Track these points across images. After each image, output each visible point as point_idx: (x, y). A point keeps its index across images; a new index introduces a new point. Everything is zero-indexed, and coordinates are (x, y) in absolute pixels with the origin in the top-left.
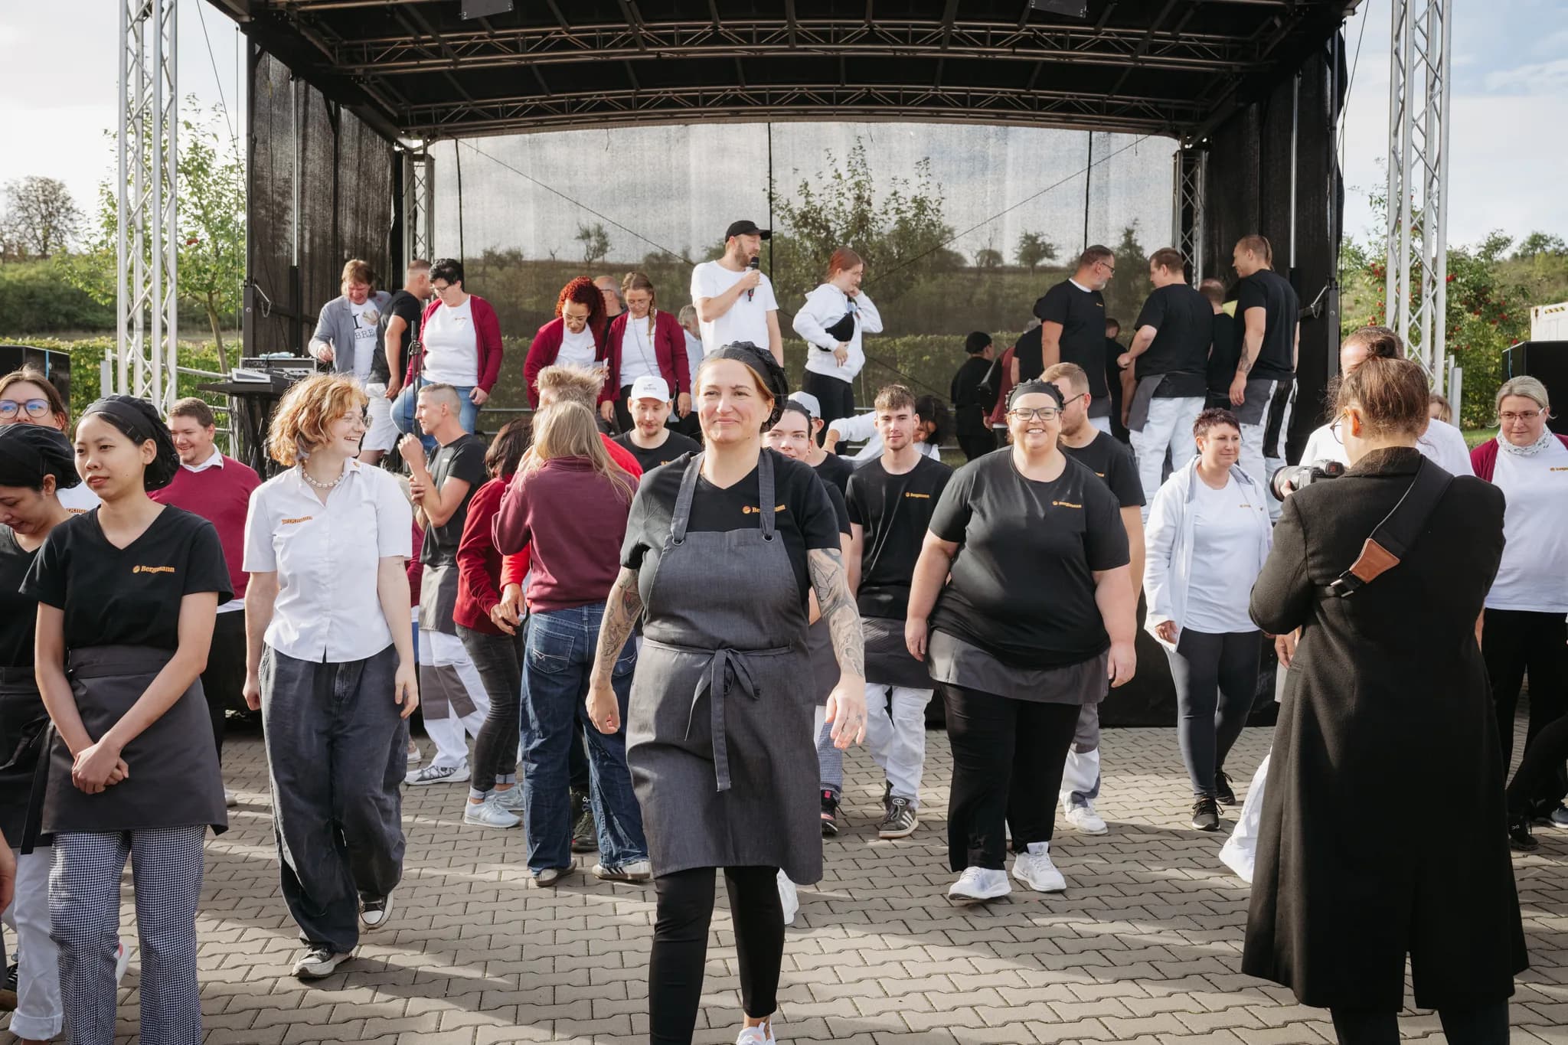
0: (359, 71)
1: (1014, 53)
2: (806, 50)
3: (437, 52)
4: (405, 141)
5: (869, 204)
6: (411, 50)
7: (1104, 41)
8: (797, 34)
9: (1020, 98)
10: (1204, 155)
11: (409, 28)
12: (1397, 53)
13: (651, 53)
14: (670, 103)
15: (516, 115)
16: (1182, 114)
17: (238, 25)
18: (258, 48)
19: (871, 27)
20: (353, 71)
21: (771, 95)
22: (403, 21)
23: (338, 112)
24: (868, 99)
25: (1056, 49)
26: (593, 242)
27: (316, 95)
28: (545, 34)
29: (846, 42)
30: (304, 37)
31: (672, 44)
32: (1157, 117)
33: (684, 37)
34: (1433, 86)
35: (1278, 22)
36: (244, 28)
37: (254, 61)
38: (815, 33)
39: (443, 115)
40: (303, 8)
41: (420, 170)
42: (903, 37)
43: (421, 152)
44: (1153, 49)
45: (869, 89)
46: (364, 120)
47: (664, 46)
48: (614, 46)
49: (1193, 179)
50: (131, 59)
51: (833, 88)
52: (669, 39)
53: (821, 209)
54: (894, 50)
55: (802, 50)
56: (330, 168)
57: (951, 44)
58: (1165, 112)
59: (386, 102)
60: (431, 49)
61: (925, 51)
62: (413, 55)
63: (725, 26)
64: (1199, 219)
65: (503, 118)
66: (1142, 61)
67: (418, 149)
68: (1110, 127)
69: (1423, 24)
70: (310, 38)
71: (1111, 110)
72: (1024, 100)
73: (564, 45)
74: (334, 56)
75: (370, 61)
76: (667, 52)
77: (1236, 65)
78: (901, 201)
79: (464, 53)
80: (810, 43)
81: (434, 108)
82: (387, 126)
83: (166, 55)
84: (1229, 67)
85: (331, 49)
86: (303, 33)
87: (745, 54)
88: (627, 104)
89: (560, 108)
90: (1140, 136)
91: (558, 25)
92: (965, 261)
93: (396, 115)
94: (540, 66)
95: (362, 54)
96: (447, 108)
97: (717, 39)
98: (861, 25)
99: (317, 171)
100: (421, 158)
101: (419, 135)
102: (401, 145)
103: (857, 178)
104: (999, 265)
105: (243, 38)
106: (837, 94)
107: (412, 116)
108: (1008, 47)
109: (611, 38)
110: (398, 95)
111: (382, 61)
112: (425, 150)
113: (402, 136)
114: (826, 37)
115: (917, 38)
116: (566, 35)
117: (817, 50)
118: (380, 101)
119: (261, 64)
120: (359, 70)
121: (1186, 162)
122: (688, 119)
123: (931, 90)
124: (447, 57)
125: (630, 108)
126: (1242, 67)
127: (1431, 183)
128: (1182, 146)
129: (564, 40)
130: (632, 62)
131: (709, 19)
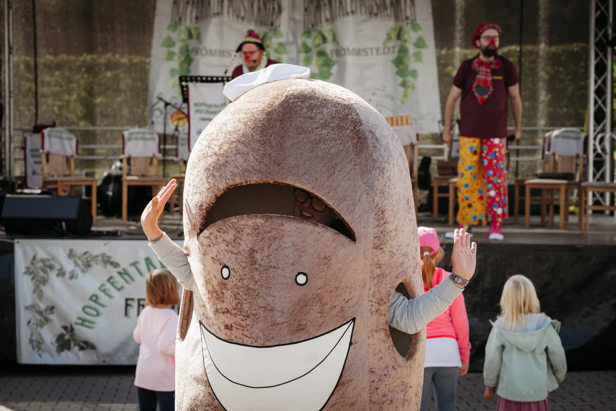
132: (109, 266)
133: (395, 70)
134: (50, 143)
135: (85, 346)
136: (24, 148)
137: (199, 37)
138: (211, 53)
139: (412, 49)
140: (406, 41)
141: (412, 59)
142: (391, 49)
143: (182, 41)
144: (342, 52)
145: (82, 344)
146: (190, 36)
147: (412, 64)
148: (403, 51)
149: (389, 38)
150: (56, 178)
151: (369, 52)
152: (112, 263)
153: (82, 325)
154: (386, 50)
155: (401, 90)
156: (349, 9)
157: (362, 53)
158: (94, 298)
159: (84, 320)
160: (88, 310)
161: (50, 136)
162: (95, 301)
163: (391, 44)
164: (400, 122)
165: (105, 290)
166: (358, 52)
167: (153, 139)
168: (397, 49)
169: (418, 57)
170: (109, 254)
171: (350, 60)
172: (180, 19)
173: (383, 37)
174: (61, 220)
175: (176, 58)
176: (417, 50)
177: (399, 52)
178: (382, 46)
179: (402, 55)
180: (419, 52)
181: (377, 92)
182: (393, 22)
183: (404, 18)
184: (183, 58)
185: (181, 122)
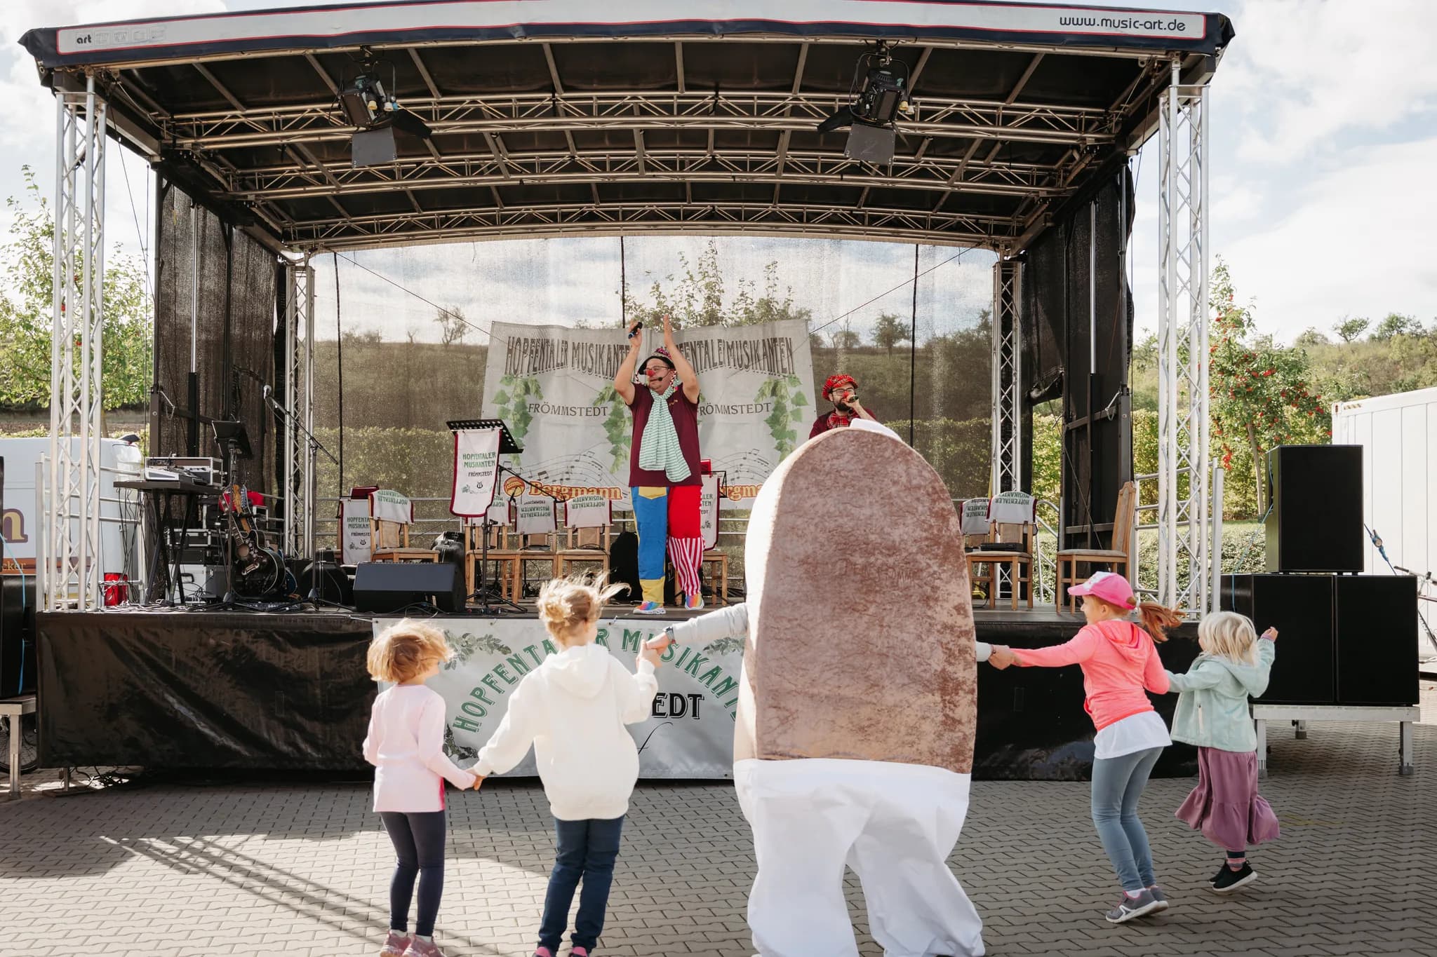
0: (251, 198)
1: (842, 179)
2: (654, 176)
3: (321, 180)
4: (288, 254)
5: (719, 304)
6: (298, 178)
7: (924, 169)
8: (646, 162)
9: (851, 214)
10: (1020, 267)
11: (297, 160)
12: (1164, 196)
13: (514, 180)
14: (532, 219)
15: (389, 231)
16: (1000, 230)
17: (149, 163)
18: (165, 182)
19: (713, 156)
20: (246, 196)
21: (623, 211)
22: (291, 153)
23: (231, 231)
24: (712, 216)
25: (880, 176)
26: (451, 324)
27: (213, 219)
28: (419, 163)
29: (691, 170)
30: (203, 169)
31: (534, 172)
32: (978, 232)
33: (544, 166)
34: (1195, 225)
35: (1077, 156)
36: (154, 166)
37: (162, 193)
38: (662, 161)
39: (323, 231)
40: (206, 147)
41: (302, 282)
42: (742, 165)
43: (303, 264)
44: (968, 175)
45: (713, 206)
46: (252, 238)
47: (527, 174)
48: (481, 174)
49: (1010, 288)
50: (65, 201)
51: (681, 206)
52: (531, 167)
53: (673, 309)
54: (734, 177)
55: (648, 177)
56: (223, 283)
57: (785, 171)
58: (985, 227)
59: (271, 219)
60: (315, 176)
61: (761, 177)
62: (299, 182)
63: (581, 156)
64: (1017, 325)
65: (378, 233)
66: (957, 186)
67: (300, 260)
68: (936, 241)
69: (1186, 170)
70: (208, 169)
71: (935, 225)
72: (856, 216)
73: (436, 172)
74: (228, 183)
75: (261, 189)
76: (529, 179)
77: (1043, 191)
78: (749, 301)
79: (344, 181)
80: (658, 170)
81: (315, 224)
82: (272, 242)
83: (95, 197)
84: (1037, 192)
85: (225, 177)
86: (202, 165)
87: (599, 180)
88: (491, 220)
89: (430, 224)
90: (962, 249)
91: (431, 155)
92: (822, 343)
93: (280, 231)
94: (413, 192)
95: (253, 181)
96: (327, 224)
97: (574, 167)
98: (704, 155)
99: (212, 287)
100: (304, 269)
101: (302, 248)
102: (284, 258)
103: (707, 280)
104: (856, 346)
105: (153, 174)
106: (684, 211)
107: (294, 232)
108: (836, 174)
109: (479, 166)
110: (282, 213)
111: (271, 188)
112: (307, 263)
113: (285, 249)
114: (671, 165)
115: (754, 165)
116: (437, 164)
117: (664, 177)
118: (267, 220)
119: (168, 196)
120: (251, 196)
121: (1005, 270)
122: (546, 234)
123: (771, 207)
124: (330, 184)
125: (495, 224)
126: (1048, 192)
127: (1195, 308)
128: (1002, 257)
129: (436, 169)
130: (497, 187)
131: (567, 149)
132: (496, 651)
133: (769, 430)
134: (380, 507)
135: (466, 754)
136: (340, 517)
137: (537, 391)
138: (553, 409)
139: (790, 407)
141: (790, 418)
142: (765, 406)
143: (518, 396)
144: (710, 409)
145: (463, 751)
146: (527, 390)
147: (791, 425)
148: (779, 409)
149: (762, 394)
150: (388, 550)
151: (739, 409)
152: (500, 648)
153: (462, 727)
154: (759, 408)
155: (777, 453)
156: (717, 360)
157: (731, 411)
158: (478, 693)
159: (464, 721)
160: (470, 708)
161: (380, 499)
162: (479, 697)
163: (763, 401)
165: (492, 682)
166: (728, 410)
167: (503, 505)
168: (771, 407)
169: (797, 415)
170: (496, 636)
171: (719, 418)
172: (516, 372)
173: (756, 392)
174: (430, 594)
175: (510, 416)
176: (795, 408)
177: (775, 410)
178: (754, 403)
179: (777, 413)
180: (798, 411)
181: (748, 456)
182: (767, 375)
183: (780, 370)
184: (518, 416)
185: (518, 491)
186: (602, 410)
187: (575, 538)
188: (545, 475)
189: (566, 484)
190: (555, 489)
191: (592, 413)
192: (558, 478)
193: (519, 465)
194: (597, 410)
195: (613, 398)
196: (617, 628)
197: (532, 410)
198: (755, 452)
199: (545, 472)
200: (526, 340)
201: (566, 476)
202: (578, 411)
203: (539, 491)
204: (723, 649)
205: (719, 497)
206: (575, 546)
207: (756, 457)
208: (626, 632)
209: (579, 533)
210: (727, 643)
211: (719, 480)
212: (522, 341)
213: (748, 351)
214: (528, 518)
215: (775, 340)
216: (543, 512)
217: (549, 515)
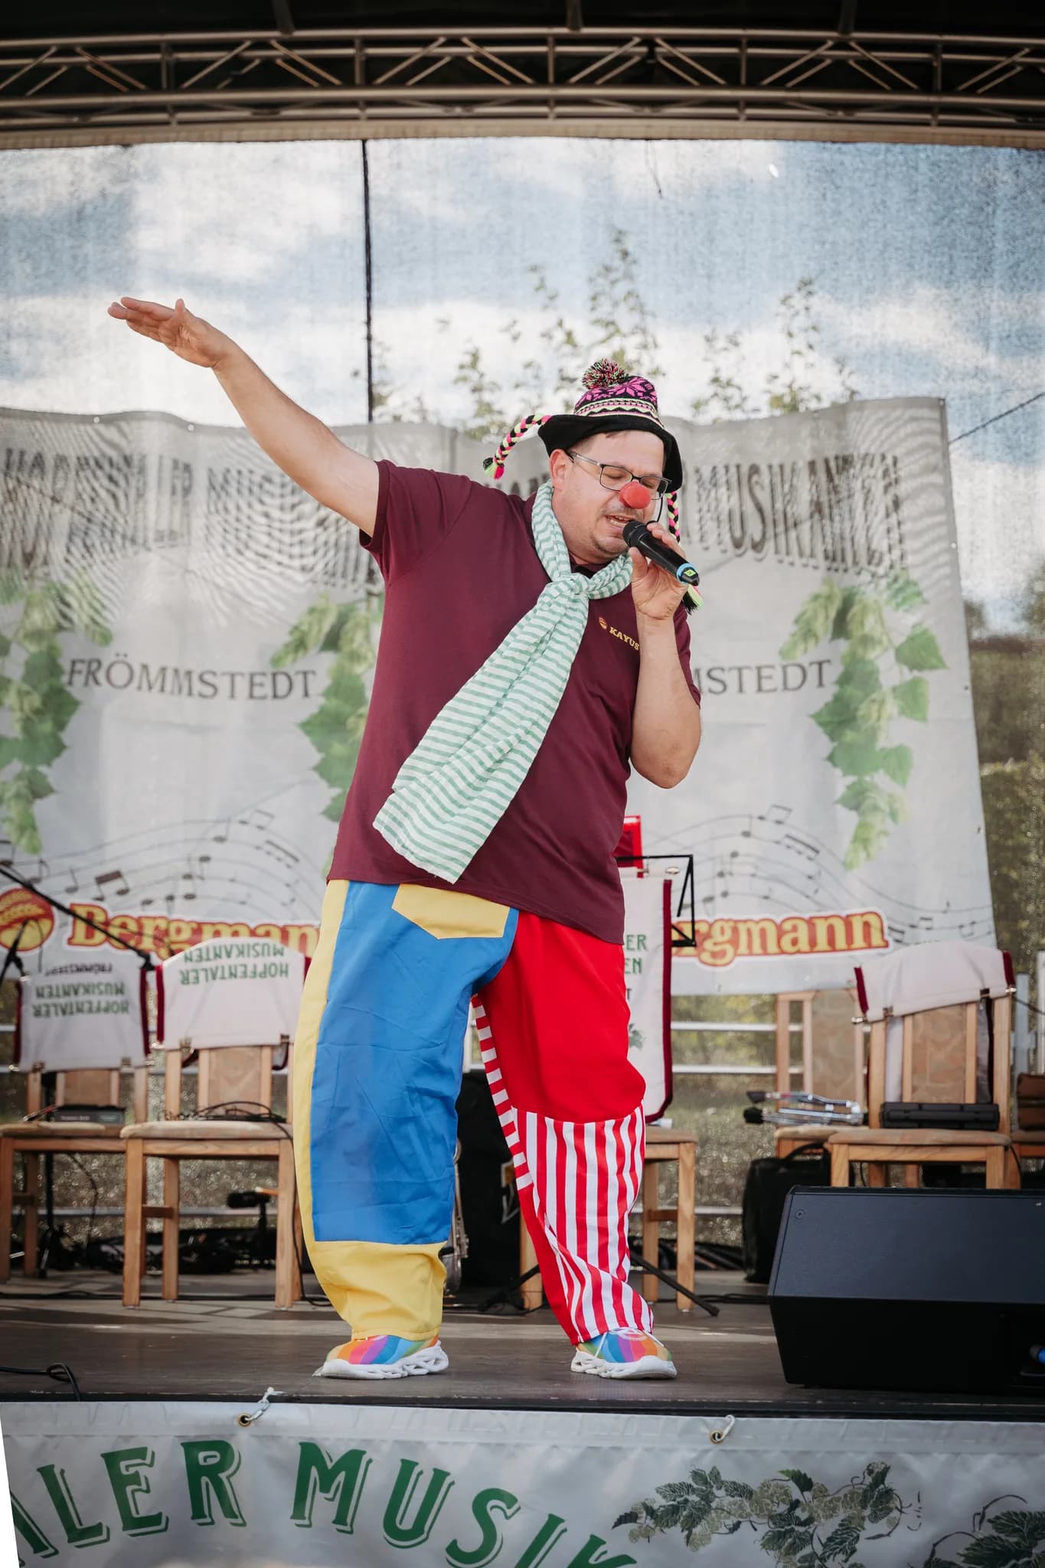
21: (368, 62)
24: (648, 71)
45: (650, 41)
51: (548, 41)
106: (559, 58)
122: (130, 129)
133: (825, 745)
137: (95, 622)
138: (145, 678)
139: (890, 673)
140: (867, 641)
141: (892, 707)
142: (812, 673)
143: (37, 635)
146: (64, 617)
148: (857, 679)
149: (804, 632)
151: (731, 679)
154: (794, 675)
155: (848, 819)
163: (807, 655)
164: (841, 940)
168: (832, 673)
169: (912, 699)
172: (31, 558)
173: (786, 628)
175: (11, 699)
176: (908, 675)
177: (844, 680)
178: (778, 661)
179: (850, 690)
180: (915, 684)
181: (758, 828)
182: (821, 573)
183: (863, 559)
184: (36, 700)
185: (30, 935)
186: (298, 681)
187: (189, 1084)
188: (118, 885)
189: (185, 913)
190: (149, 930)
191: (268, 690)
192: (159, 893)
193: (35, 850)
194: (282, 683)
195: (332, 642)
196: (271, 1437)
197: (79, 679)
198: (780, 814)
199: (117, 875)
200: (61, 460)
201: (186, 887)
202: (223, 684)
203: (99, 936)
204: (690, 1523)
205: (669, 945)
206: (189, 1108)
207: (779, 832)
208: (310, 1453)
209: (203, 1068)
210: (707, 1498)
211: (667, 886)
212: (49, 462)
213: (764, 497)
214: (56, 1021)
215: (846, 462)
216: (104, 999)
217: (124, 1008)
